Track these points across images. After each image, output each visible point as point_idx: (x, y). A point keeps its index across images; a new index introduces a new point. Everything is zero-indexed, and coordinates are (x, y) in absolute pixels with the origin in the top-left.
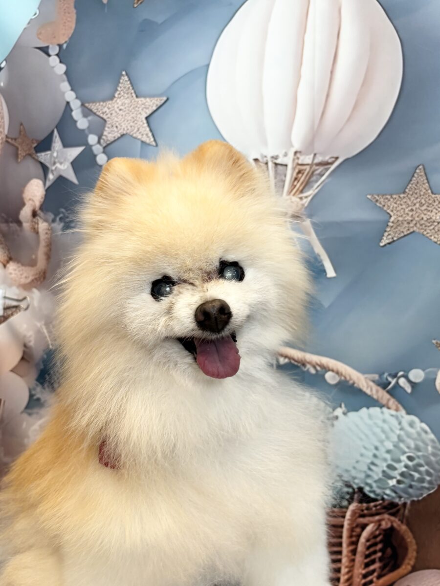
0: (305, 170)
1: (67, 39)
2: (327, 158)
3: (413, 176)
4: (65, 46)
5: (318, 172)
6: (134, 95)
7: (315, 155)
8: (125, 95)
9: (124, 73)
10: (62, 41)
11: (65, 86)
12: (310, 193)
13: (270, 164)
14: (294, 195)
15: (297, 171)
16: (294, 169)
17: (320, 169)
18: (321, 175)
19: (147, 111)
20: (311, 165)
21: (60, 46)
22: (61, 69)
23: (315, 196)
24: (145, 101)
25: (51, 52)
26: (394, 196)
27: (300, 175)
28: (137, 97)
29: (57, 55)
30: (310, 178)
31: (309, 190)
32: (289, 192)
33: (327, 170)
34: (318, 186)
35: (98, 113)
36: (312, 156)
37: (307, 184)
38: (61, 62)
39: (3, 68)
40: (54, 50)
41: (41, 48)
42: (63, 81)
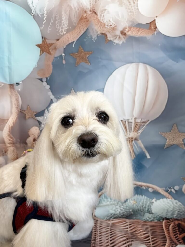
0: (138, 124)
1: (49, 76)
2: (145, 120)
3: (173, 127)
4: (49, 78)
5: (143, 125)
7: (141, 119)
9: (72, 89)
10: (47, 76)
11: (50, 93)
12: (140, 131)
13: (127, 122)
14: (135, 132)
15: (136, 124)
16: (135, 123)
17: (143, 124)
18: (144, 126)
20: (140, 123)
21: (47, 78)
22: (48, 87)
23: (142, 133)
25: (43, 80)
26: (167, 133)
27: (137, 126)
29: (46, 82)
30: (140, 126)
31: (140, 130)
32: (134, 131)
33: (145, 124)
34: (143, 129)
36: (140, 120)
37: (139, 129)
38: (48, 84)
39: (20, 84)
40: (45, 80)
41: (39, 79)
42: (49, 91)
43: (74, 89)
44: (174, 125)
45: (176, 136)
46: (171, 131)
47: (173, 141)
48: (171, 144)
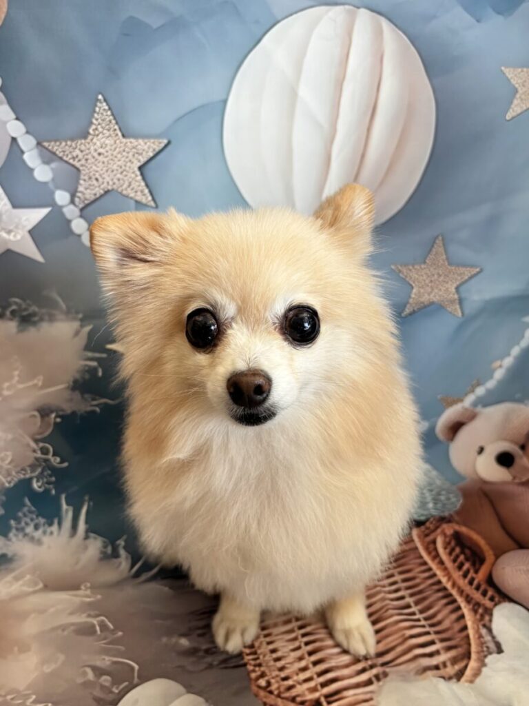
3: (433, 246)
6: (120, 134)
8: (105, 131)
9: (100, 97)
11: (4, 112)
19: (140, 157)
24: (136, 143)
26: (416, 267)
28: (124, 136)
35: (65, 158)
43: (106, 99)
44: (437, 241)
45: (439, 275)
46: (427, 261)
47: (429, 294)
48: (423, 303)
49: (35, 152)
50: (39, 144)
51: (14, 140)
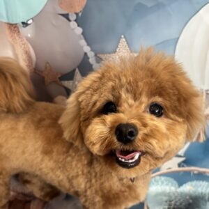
1: (81, 9)
4: (80, 14)
8: (123, 50)
9: (123, 36)
10: (78, 11)
11: (83, 42)
21: (77, 14)
22: (79, 30)
25: (71, 18)
28: (131, 52)
29: (76, 21)
38: (78, 26)
39: (30, 24)
40: (73, 17)
41: (63, 15)
42: (81, 39)
43: (125, 37)
49: (94, 58)
50: (96, 55)
51: (86, 54)
